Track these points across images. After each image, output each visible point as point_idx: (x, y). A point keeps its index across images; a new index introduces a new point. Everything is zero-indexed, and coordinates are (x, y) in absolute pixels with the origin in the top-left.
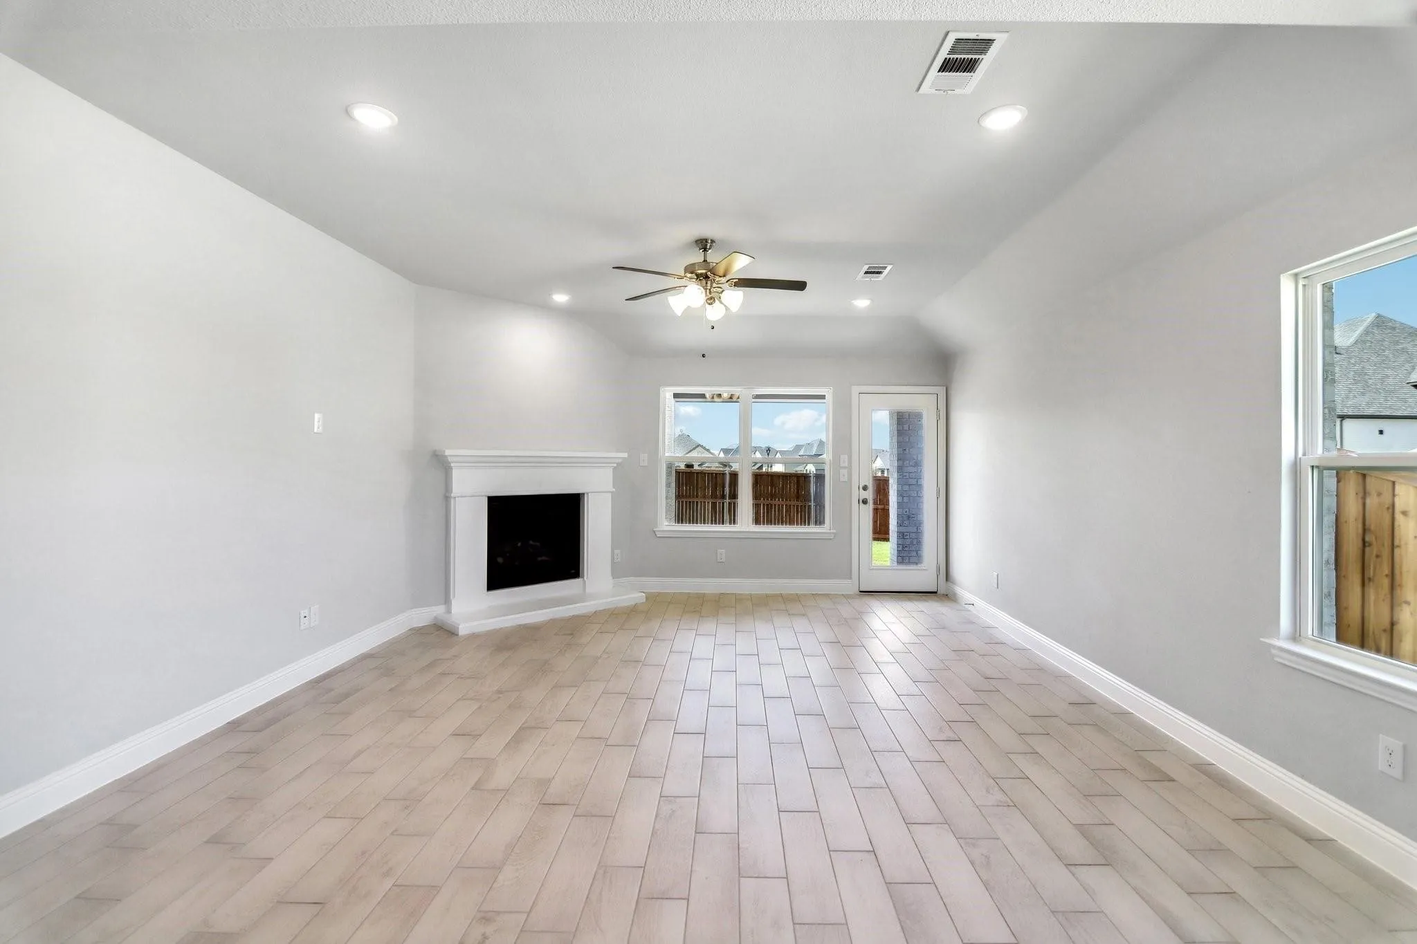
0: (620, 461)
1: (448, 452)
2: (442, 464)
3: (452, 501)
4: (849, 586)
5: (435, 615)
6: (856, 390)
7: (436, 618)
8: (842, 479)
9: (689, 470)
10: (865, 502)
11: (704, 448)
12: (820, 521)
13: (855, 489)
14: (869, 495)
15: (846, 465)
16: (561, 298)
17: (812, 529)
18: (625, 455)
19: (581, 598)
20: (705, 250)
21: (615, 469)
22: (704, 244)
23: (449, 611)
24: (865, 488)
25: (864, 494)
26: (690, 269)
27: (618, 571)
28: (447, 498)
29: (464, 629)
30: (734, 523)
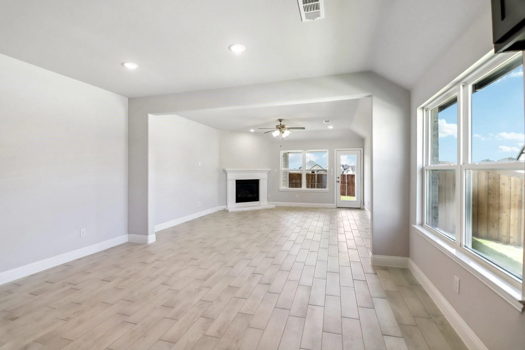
0: (269, 171)
1: (226, 169)
2: (225, 172)
3: (227, 181)
4: (334, 205)
5: (224, 207)
6: (335, 150)
7: (224, 208)
8: (331, 175)
9: (313, 174)
10: (338, 182)
11: (319, 166)
12: (325, 187)
13: (335, 177)
14: (340, 180)
15: (333, 171)
16: (252, 131)
17: (323, 189)
18: (270, 169)
19: (260, 205)
20: (281, 121)
21: (268, 173)
22: (280, 120)
23: (227, 207)
24: (338, 178)
25: (338, 180)
26: (277, 126)
27: (269, 200)
28: (226, 180)
29: (230, 210)
30: (301, 187)
